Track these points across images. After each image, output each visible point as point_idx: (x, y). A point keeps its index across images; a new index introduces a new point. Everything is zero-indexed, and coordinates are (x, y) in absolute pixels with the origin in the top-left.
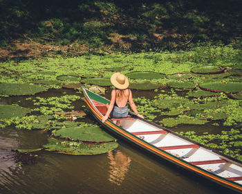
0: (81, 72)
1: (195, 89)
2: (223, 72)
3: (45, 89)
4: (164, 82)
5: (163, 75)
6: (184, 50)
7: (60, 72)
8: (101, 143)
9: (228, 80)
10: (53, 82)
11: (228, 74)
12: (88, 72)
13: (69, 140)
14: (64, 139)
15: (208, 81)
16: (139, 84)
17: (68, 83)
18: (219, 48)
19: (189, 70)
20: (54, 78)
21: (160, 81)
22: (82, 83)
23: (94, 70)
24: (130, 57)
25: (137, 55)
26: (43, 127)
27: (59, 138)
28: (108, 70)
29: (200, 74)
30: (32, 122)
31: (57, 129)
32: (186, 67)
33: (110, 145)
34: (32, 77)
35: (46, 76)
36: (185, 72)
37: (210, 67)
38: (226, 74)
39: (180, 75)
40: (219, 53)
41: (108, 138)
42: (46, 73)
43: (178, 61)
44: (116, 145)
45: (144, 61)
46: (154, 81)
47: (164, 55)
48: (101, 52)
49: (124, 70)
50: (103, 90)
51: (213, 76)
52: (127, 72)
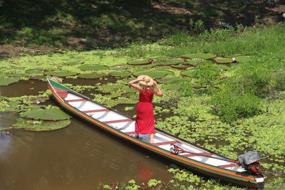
0: (45, 67)
1: (130, 77)
2: (150, 63)
3: (17, 81)
4: (107, 72)
5: (106, 67)
6: (123, 47)
7: (28, 67)
8: (57, 121)
9: (154, 69)
10: (22, 75)
11: (155, 65)
12: (50, 67)
13: (33, 119)
14: (29, 119)
15: (140, 70)
16: (88, 74)
17: (34, 75)
18: (148, 45)
19: (126, 62)
20: (23, 72)
21: (104, 71)
22: (45, 75)
23: (54, 65)
24: (82, 54)
25: (88, 53)
26: (13, 110)
27: (25, 118)
28: (65, 64)
29: (134, 65)
30: (5, 107)
31: (24, 111)
32: (123, 60)
33: (64, 122)
34: (7, 71)
35: (17, 70)
36: (123, 64)
37: (141, 60)
38: (153, 64)
39: (119, 67)
40: (148, 49)
41: (63, 116)
42: (17, 68)
43: (118, 56)
44: (69, 122)
45: (92, 57)
46: (99, 72)
47: (108, 52)
48: (60, 50)
49: (77, 64)
50: (61, 80)
51: (143, 66)
52: (79, 65)
